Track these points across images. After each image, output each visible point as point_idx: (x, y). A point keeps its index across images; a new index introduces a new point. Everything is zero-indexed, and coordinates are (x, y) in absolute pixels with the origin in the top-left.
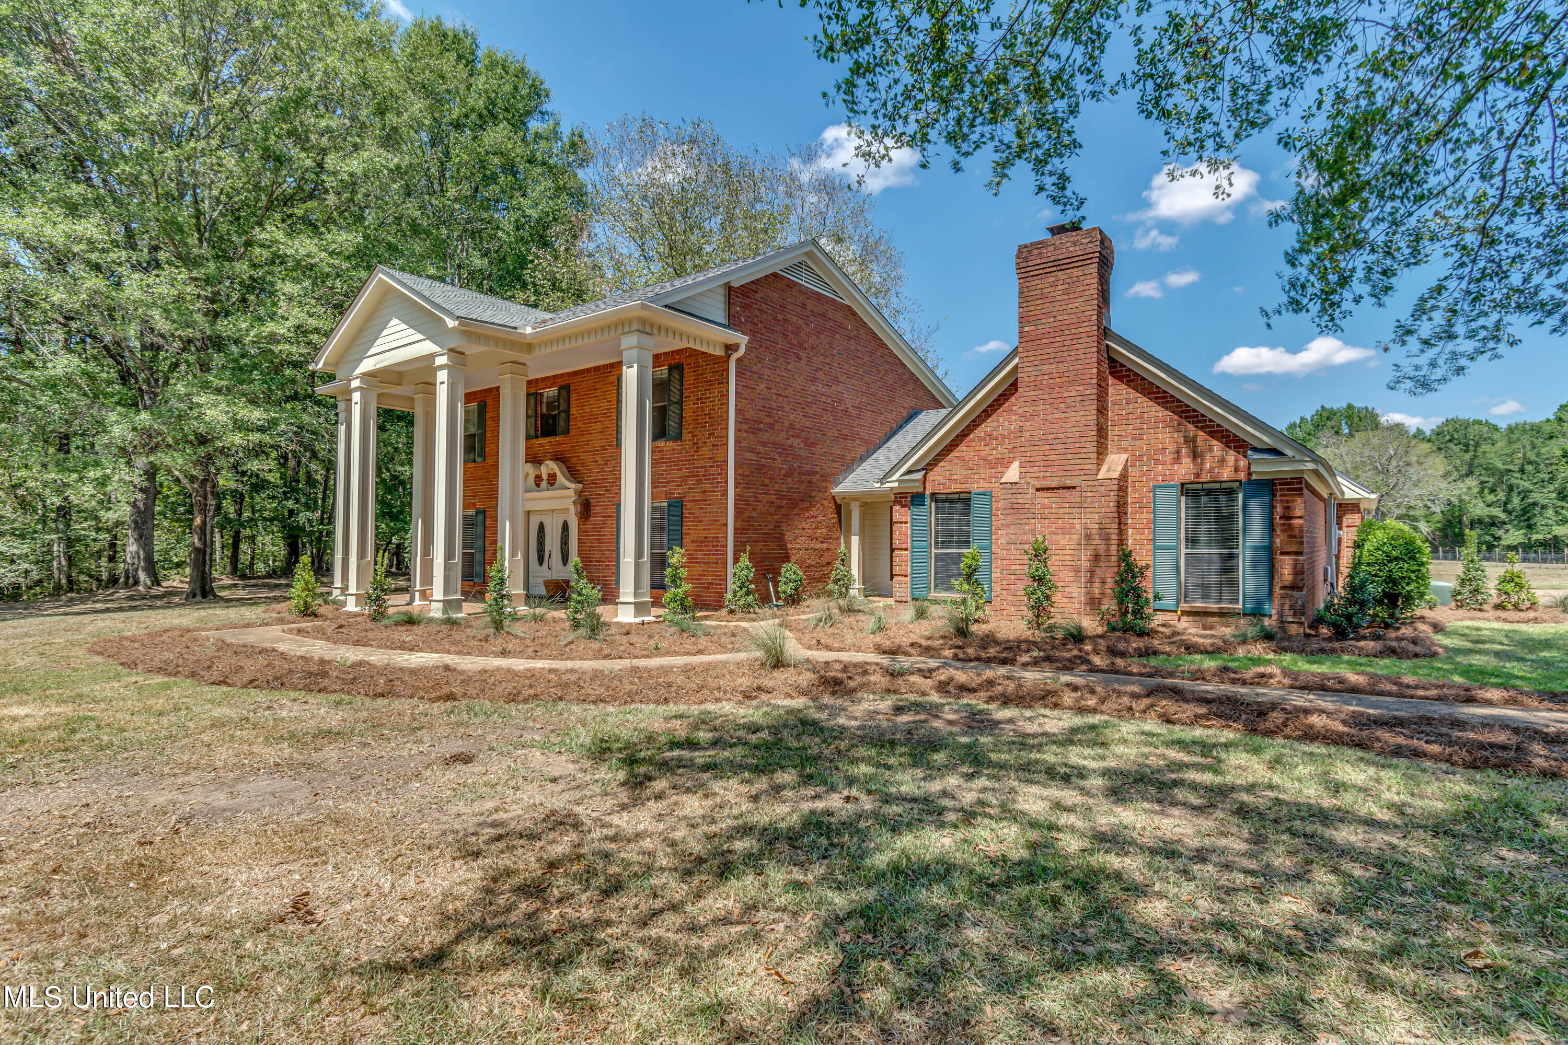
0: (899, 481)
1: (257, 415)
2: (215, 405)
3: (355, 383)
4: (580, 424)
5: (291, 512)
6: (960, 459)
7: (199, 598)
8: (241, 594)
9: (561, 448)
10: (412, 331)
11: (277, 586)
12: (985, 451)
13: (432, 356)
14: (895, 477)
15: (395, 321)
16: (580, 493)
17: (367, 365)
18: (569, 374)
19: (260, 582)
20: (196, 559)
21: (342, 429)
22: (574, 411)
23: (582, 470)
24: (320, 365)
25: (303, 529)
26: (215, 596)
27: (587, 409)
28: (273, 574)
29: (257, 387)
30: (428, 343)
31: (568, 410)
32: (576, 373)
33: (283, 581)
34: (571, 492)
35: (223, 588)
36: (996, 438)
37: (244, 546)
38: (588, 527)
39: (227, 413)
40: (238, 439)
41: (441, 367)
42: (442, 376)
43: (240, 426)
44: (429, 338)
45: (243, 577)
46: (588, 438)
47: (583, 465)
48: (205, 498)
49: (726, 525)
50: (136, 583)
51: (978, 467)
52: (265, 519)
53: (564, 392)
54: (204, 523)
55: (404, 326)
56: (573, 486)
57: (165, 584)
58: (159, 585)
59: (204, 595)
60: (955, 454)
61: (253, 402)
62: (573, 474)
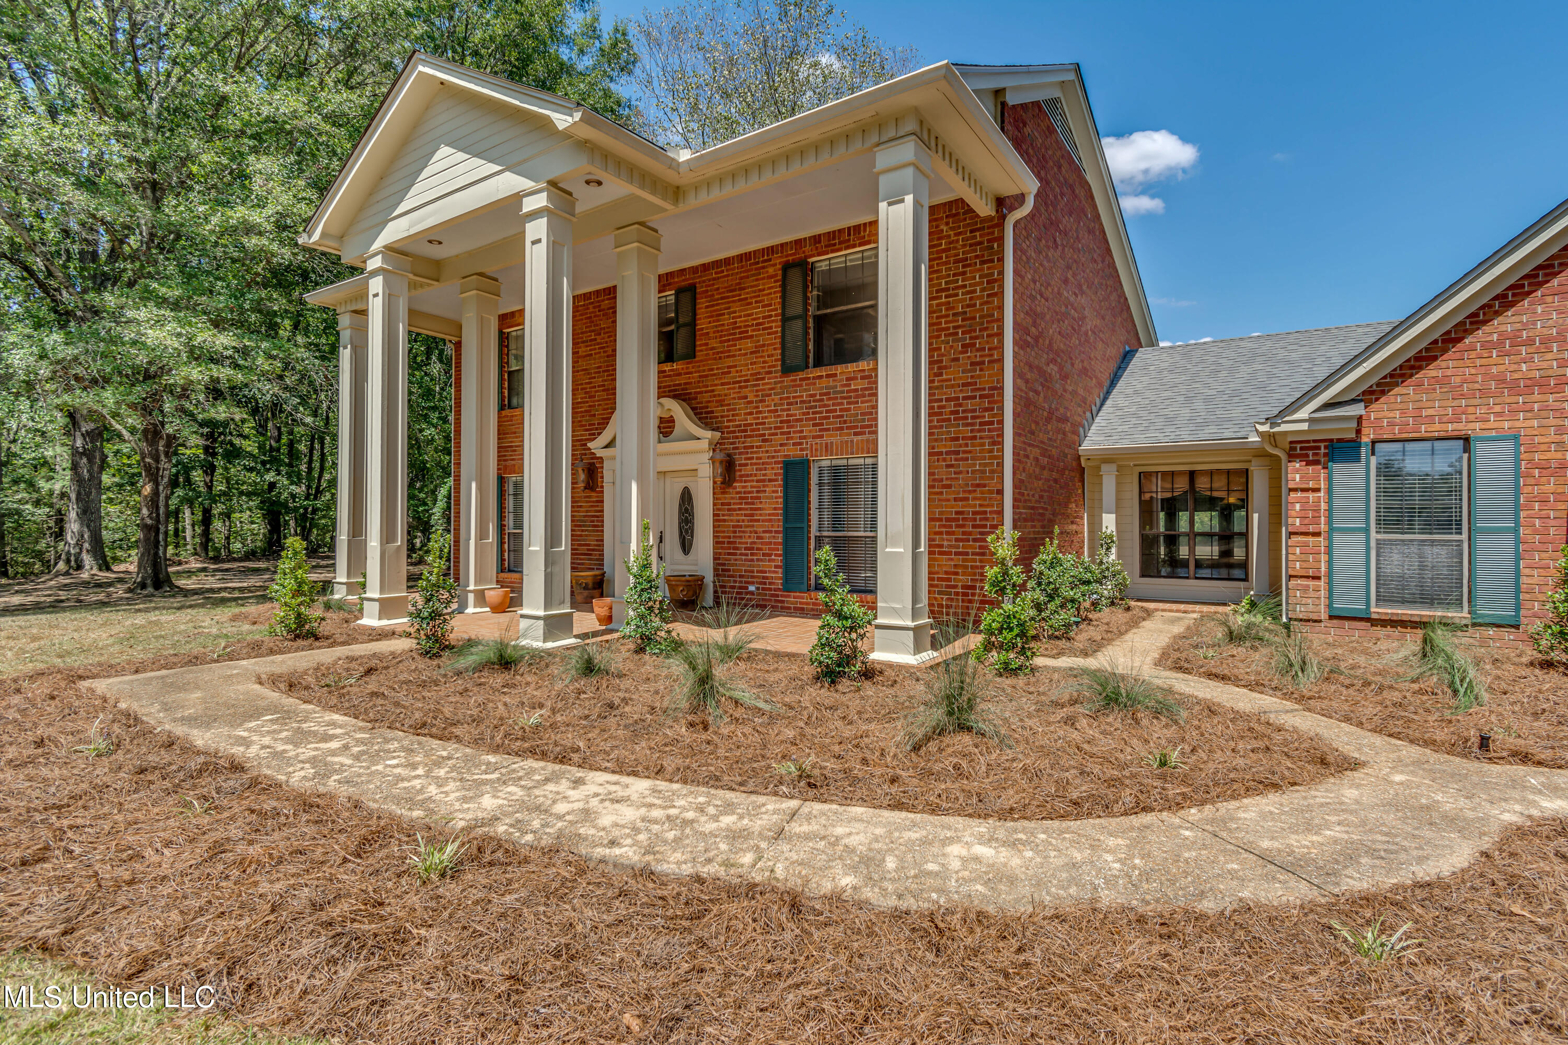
0: (1311, 420)
1: (224, 341)
2: (159, 322)
3: (375, 263)
4: (713, 343)
5: (272, 486)
6: (1443, 381)
7: (150, 590)
8: (211, 582)
9: (681, 380)
10: (477, 161)
11: (257, 571)
12: (1502, 365)
13: (517, 198)
14: (1303, 414)
15: (445, 150)
16: (715, 446)
17: (393, 232)
18: (694, 270)
19: (235, 565)
20: (147, 539)
21: (345, 354)
22: (703, 324)
23: (718, 411)
24: (316, 236)
25: (285, 505)
26: (172, 586)
27: (726, 320)
28: (250, 555)
29: (221, 301)
30: (508, 175)
31: (693, 324)
32: (705, 267)
33: (262, 565)
34: (704, 444)
35: (190, 573)
36: (1530, 342)
37: (217, 524)
38: (731, 496)
39: (179, 335)
40: (196, 373)
41: (534, 215)
42: (537, 229)
43: (197, 355)
44: (510, 168)
45: (216, 559)
46: (730, 362)
47: (721, 403)
48: (157, 460)
49: (1000, 492)
50: (79, 567)
51: (1484, 393)
52: (242, 493)
53: (686, 298)
54: (156, 493)
55: (462, 156)
56: (709, 434)
57: (115, 568)
58: (108, 569)
59: (158, 585)
60: (1431, 372)
61: (218, 324)
62: (703, 416)
